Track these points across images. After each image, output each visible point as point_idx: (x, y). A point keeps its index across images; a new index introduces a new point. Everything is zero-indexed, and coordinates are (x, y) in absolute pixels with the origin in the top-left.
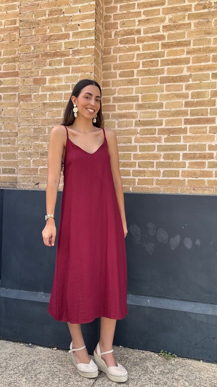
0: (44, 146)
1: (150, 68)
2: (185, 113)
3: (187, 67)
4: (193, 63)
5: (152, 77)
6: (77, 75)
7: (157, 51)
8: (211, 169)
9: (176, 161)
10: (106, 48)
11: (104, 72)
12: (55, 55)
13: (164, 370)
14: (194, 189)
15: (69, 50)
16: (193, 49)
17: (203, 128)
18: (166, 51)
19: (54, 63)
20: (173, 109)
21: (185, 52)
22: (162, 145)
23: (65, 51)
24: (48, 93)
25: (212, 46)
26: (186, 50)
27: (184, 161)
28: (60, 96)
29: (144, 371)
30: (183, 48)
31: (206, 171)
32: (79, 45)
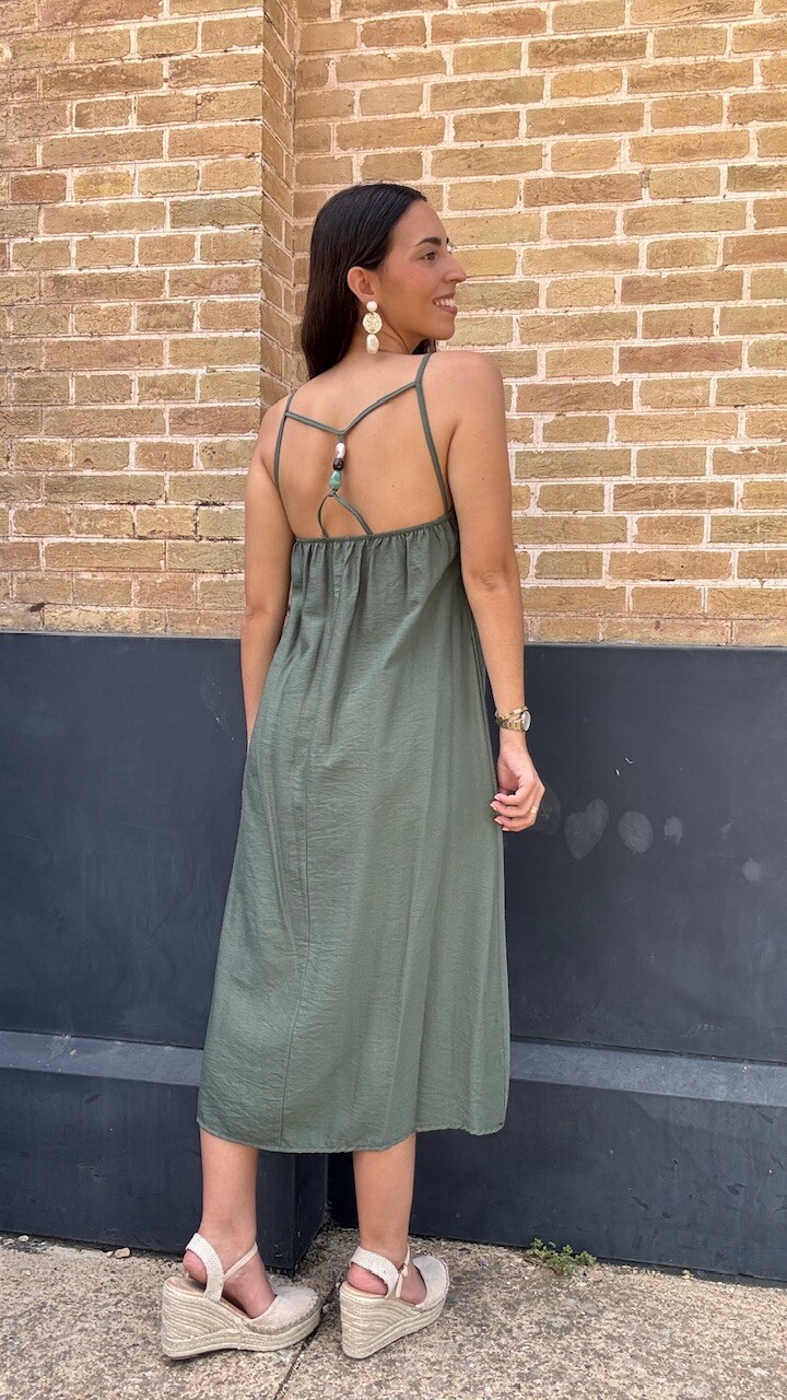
0: (61, 455)
1: (487, 144)
2: (624, 325)
3: (632, 141)
4: (655, 125)
5: (495, 179)
6: (191, 163)
7: (513, 74)
8: (722, 545)
9: (589, 513)
10: (307, 58)
11: (302, 156)
12: (102, 80)
13: (548, 1318)
14: (658, 625)
15: (156, 60)
16: (656, 68)
17: (693, 384)
18: (550, 75)
19: (99, 114)
20: (577, 311)
21: (625, 82)
22: (533, 450)
23: (142, 65)
24: (75, 238)
25: (730, 61)
26: (626, 74)
27: (620, 514)
28: (122, 251)
29: (476, 1325)
30: (615, 64)
31: (705, 556)
32: (200, 44)
